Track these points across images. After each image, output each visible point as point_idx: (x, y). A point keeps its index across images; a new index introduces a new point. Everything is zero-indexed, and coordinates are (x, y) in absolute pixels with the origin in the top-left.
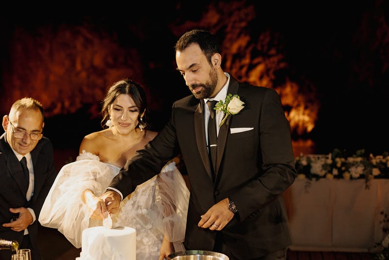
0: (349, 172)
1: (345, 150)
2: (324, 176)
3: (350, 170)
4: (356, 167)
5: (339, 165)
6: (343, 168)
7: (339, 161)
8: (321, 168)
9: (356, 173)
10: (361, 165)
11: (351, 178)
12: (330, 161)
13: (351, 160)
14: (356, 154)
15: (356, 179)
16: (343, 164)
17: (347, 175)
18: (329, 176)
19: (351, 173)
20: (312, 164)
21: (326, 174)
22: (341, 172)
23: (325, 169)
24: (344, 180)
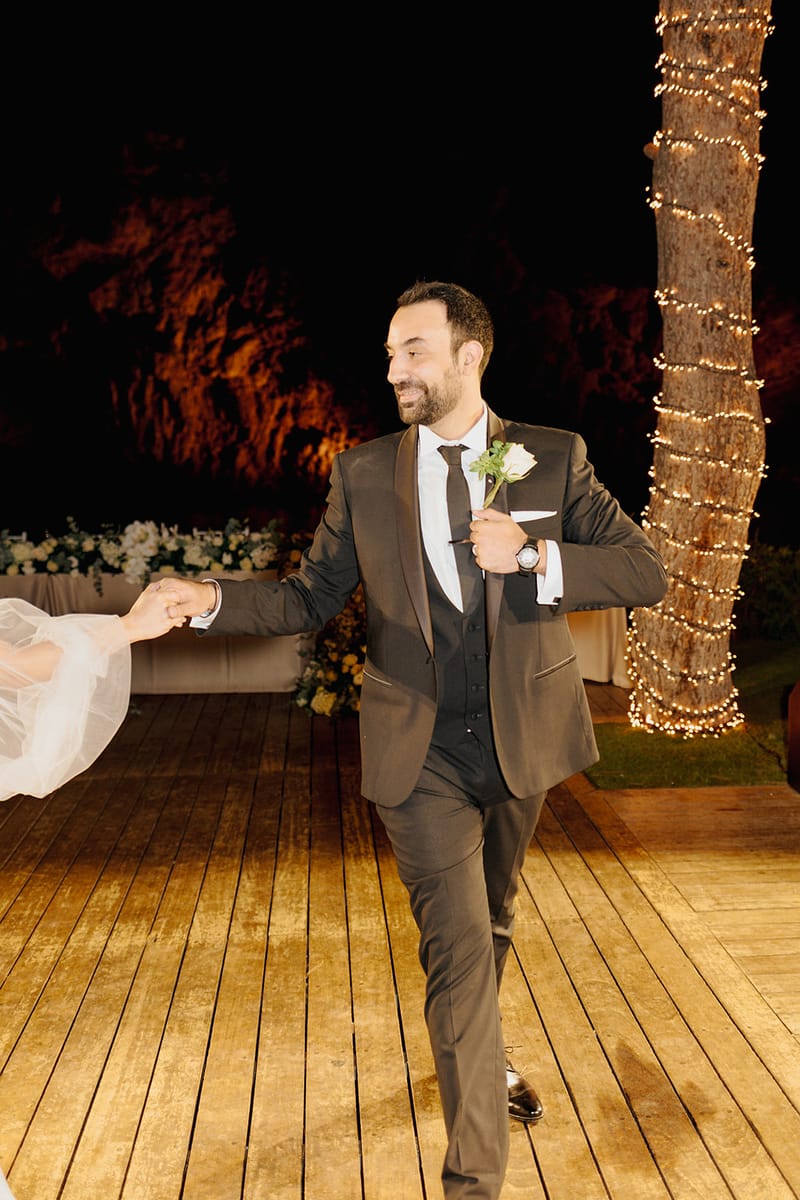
0: (251, 558)
1: (246, 520)
2: (208, 568)
3: (252, 555)
4: (264, 549)
5: (232, 547)
6: (241, 552)
8: (199, 554)
9: (262, 559)
10: (270, 544)
11: (255, 568)
12: (218, 542)
13: (256, 537)
14: (266, 526)
15: (258, 569)
16: (240, 546)
17: (246, 564)
18: (216, 567)
19: (253, 560)
20: (186, 548)
21: (210, 563)
22: (237, 558)
23: (209, 554)
24: (241, 572)
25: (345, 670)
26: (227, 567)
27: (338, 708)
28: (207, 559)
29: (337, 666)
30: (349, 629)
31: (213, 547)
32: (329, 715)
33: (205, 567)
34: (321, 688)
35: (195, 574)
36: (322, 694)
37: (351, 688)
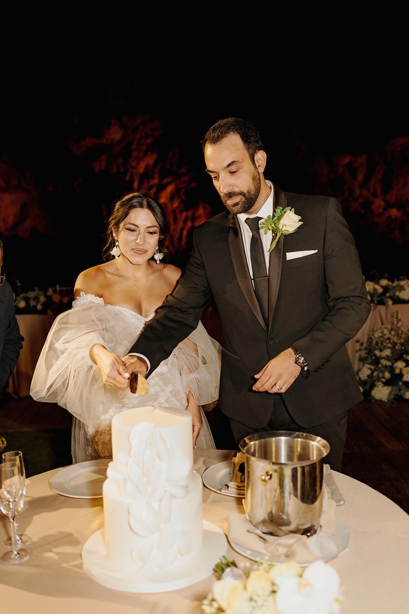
25: (397, 371)
27: (393, 396)
29: (391, 370)
30: (399, 345)
32: (386, 401)
34: (380, 383)
36: (380, 387)
37: (401, 383)
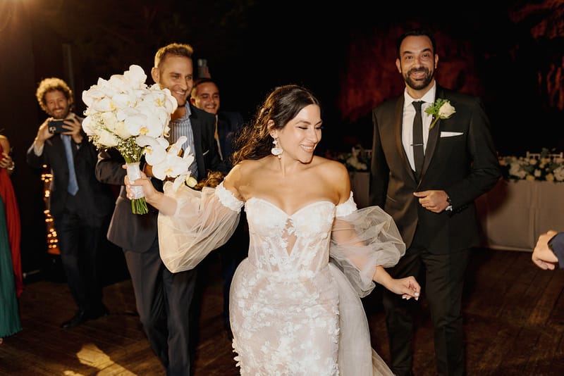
2: (524, 178)
3: (554, 171)
5: (542, 166)
6: (547, 169)
7: (544, 161)
8: (519, 169)
9: (561, 176)
11: (555, 180)
12: (533, 162)
15: (561, 182)
16: (547, 165)
17: (550, 177)
18: (530, 178)
19: (556, 175)
20: (512, 165)
21: (526, 175)
22: (544, 173)
23: (525, 170)
24: (547, 182)
26: (537, 178)
28: (523, 173)
31: (530, 165)
33: (522, 177)
35: (516, 182)
